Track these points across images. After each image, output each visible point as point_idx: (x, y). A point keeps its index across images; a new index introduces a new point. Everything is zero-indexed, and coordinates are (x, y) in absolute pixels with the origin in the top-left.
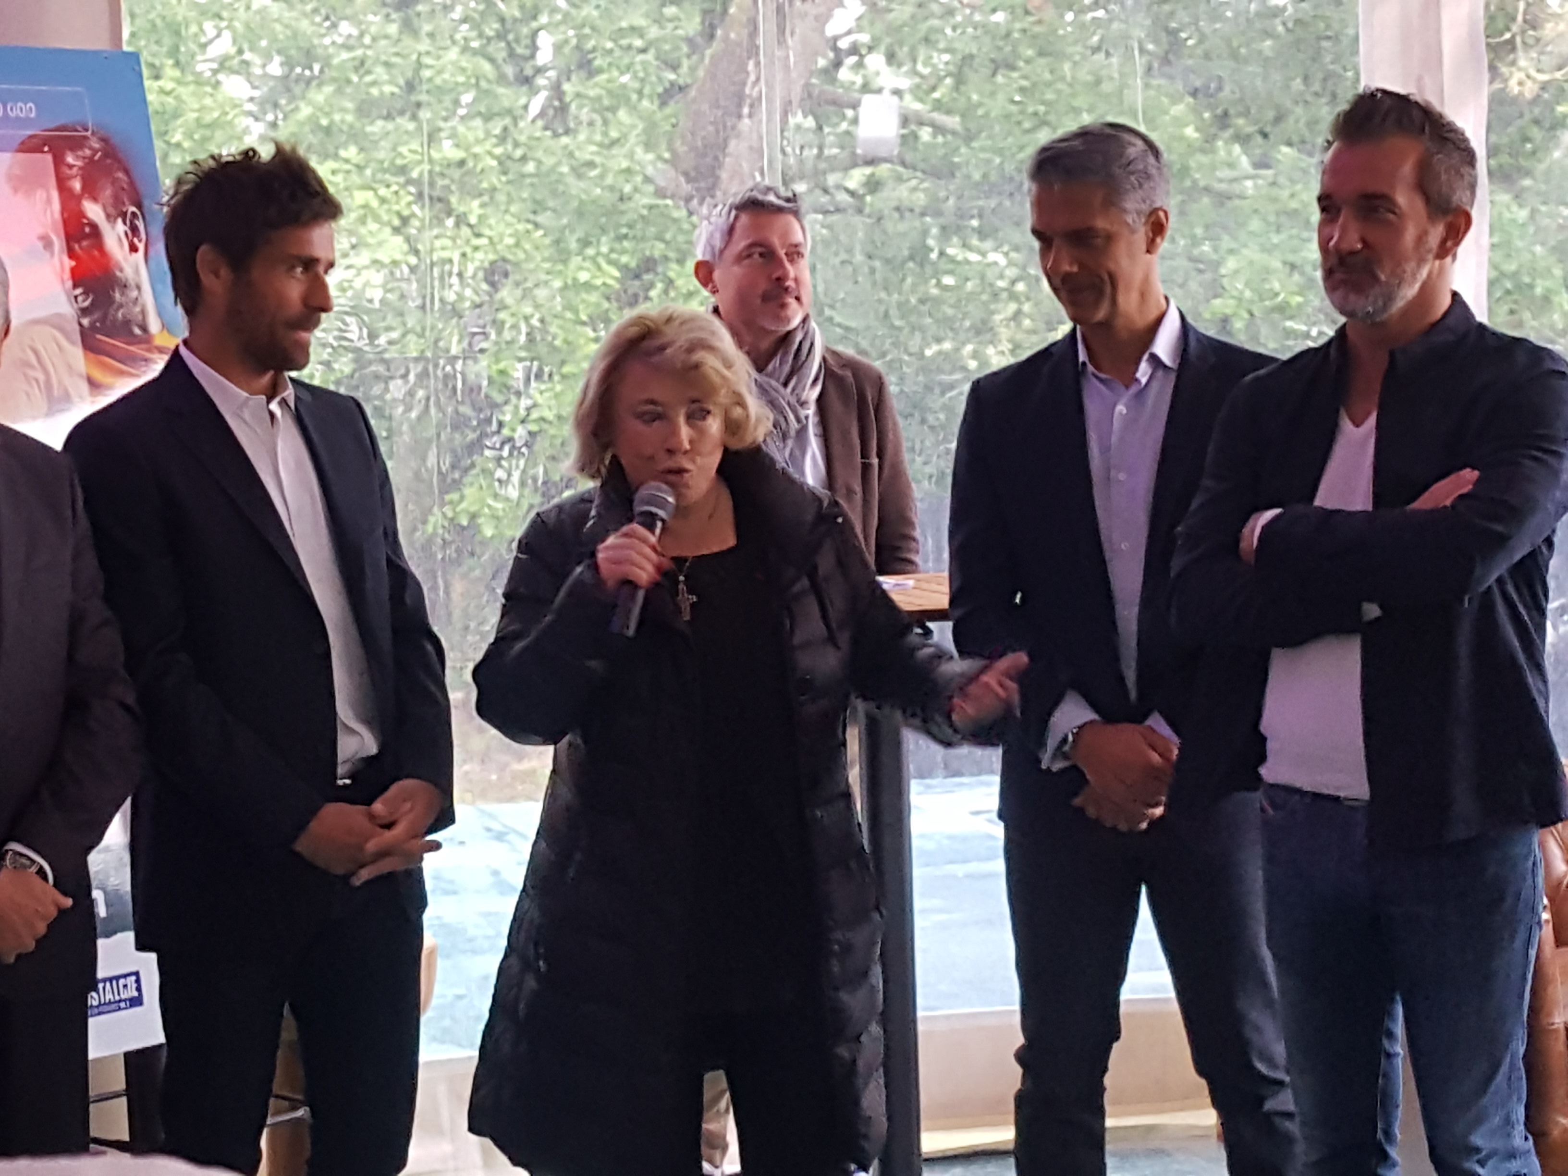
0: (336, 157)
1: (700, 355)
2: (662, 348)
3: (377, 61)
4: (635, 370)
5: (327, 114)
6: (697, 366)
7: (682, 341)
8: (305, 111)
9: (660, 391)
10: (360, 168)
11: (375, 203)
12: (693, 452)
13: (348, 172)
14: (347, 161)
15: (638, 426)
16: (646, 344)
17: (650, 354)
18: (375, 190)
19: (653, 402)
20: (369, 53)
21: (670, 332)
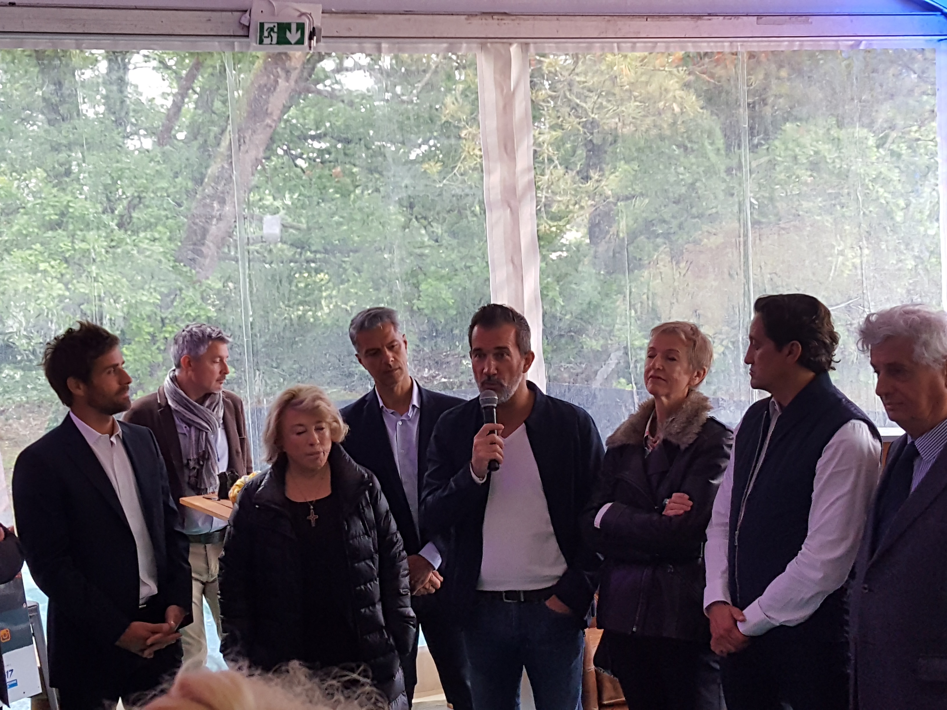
0: (31, 249)
1: (318, 402)
2: (302, 402)
3: (49, 205)
4: (290, 413)
5: (25, 229)
6: (318, 406)
7: (309, 398)
8: (15, 228)
9: (303, 420)
10: (41, 253)
11: (49, 269)
12: (322, 443)
13: (36, 255)
14: (36, 250)
15: (295, 437)
16: (294, 401)
17: (296, 404)
18: (49, 262)
19: (301, 425)
20: (44, 201)
21: (302, 396)
